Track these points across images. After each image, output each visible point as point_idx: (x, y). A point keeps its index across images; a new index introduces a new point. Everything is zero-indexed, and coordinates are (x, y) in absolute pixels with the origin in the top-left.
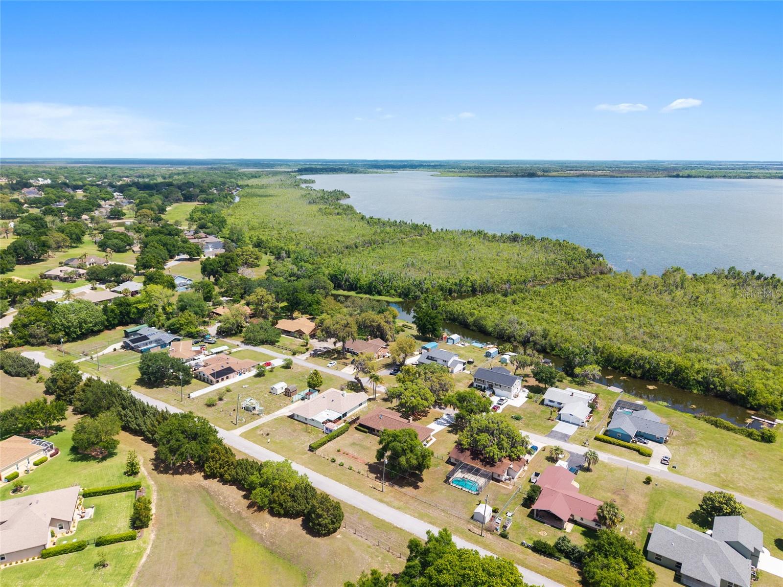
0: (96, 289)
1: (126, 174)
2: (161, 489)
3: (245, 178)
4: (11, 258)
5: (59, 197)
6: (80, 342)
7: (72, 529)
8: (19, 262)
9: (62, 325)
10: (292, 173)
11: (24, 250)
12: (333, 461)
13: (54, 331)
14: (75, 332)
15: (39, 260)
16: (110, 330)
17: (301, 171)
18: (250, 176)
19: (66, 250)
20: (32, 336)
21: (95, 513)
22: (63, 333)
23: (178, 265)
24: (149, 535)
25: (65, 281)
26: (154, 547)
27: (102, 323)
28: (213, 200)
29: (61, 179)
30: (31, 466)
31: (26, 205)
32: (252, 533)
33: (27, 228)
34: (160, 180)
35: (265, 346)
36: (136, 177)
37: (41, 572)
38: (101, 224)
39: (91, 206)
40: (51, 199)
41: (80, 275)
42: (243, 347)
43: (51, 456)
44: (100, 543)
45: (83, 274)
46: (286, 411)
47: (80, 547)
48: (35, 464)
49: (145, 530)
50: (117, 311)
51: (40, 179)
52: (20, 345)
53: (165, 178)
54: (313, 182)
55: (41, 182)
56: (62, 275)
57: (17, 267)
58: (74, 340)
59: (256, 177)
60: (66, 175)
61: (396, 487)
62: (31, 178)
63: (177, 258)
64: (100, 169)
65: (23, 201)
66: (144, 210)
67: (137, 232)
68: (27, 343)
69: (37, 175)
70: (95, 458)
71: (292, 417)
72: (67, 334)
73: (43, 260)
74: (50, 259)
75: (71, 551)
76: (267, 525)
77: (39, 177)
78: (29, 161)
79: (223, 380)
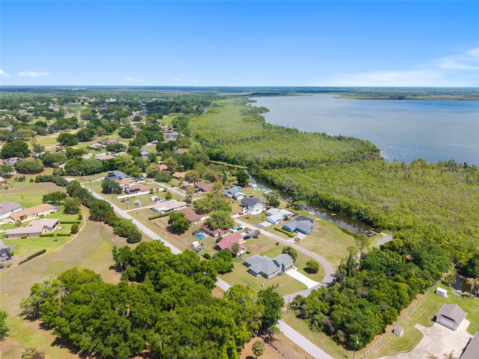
0: (108, 154)
1: (154, 96)
2: (87, 224)
3: (218, 99)
4: (77, 139)
5: (114, 109)
6: (90, 176)
7: (52, 231)
8: (81, 141)
9: (83, 168)
10: (246, 96)
11: (83, 135)
12: (155, 224)
13: (80, 170)
14: (88, 171)
15: (90, 140)
16: (105, 172)
17: (253, 95)
18: (221, 98)
19: (104, 136)
20: (71, 172)
21: (61, 228)
22: (84, 171)
23: (151, 145)
24: (75, 236)
25: (97, 150)
26: (75, 239)
27: (101, 169)
28: (190, 112)
29: (122, 99)
30: (49, 213)
31: (98, 113)
32: (110, 241)
33: (91, 125)
34: (171, 100)
35: (163, 183)
36: (161, 98)
37: (38, 240)
38: (126, 124)
39: (126, 114)
40: (110, 110)
41: (104, 148)
42: (154, 182)
43: (57, 211)
44: (58, 235)
45: (105, 148)
46: (150, 207)
47: (51, 235)
48: (51, 213)
49: (75, 235)
50: (108, 164)
51: (111, 99)
52: (67, 175)
53: (175, 99)
54: (255, 101)
55: (112, 100)
56: (95, 147)
57: (79, 143)
58: (89, 175)
59: (224, 99)
60: (125, 96)
61: (172, 234)
62: (107, 98)
63: (153, 142)
64: (144, 94)
65: (97, 111)
66: (150, 117)
67: (141, 128)
68: (70, 175)
69: (111, 96)
70: (71, 213)
71: (151, 209)
72: (86, 172)
73: (92, 140)
74: (95, 140)
75: (49, 236)
76: (116, 239)
77: (111, 98)
78: (113, 88)
79: (134, 193)
